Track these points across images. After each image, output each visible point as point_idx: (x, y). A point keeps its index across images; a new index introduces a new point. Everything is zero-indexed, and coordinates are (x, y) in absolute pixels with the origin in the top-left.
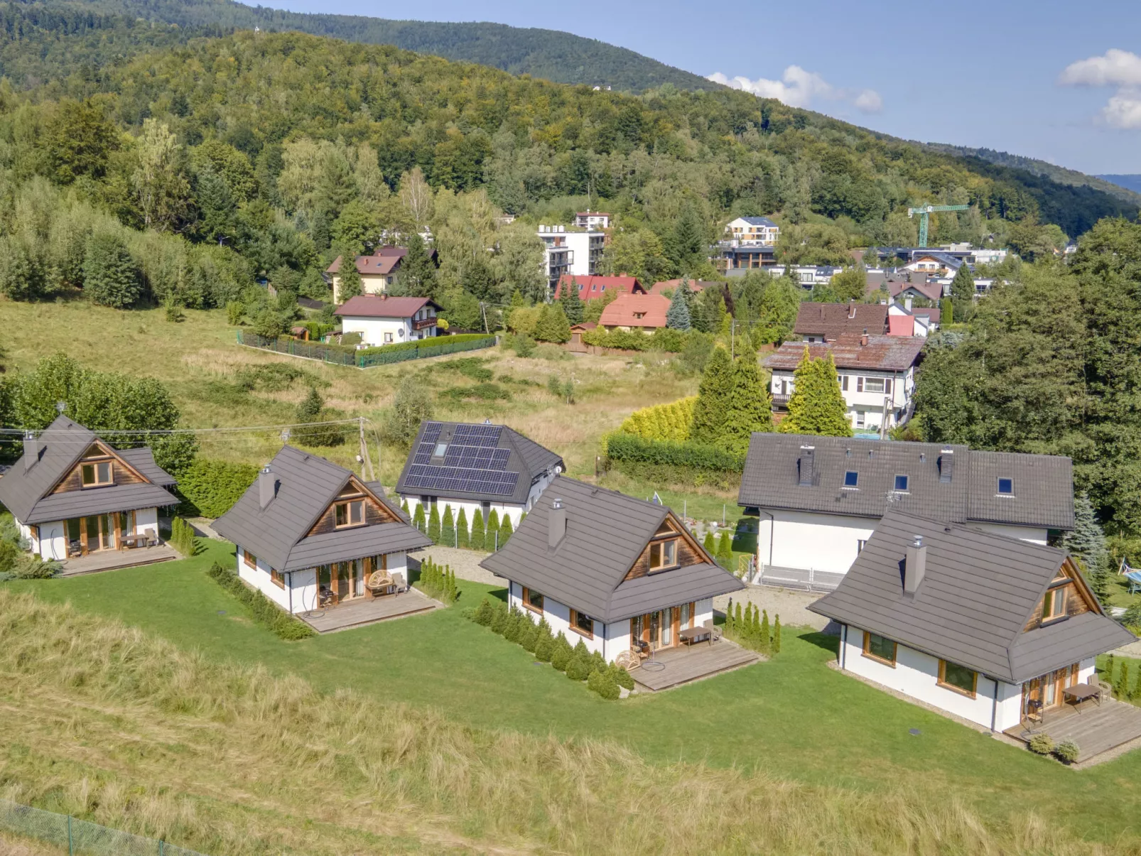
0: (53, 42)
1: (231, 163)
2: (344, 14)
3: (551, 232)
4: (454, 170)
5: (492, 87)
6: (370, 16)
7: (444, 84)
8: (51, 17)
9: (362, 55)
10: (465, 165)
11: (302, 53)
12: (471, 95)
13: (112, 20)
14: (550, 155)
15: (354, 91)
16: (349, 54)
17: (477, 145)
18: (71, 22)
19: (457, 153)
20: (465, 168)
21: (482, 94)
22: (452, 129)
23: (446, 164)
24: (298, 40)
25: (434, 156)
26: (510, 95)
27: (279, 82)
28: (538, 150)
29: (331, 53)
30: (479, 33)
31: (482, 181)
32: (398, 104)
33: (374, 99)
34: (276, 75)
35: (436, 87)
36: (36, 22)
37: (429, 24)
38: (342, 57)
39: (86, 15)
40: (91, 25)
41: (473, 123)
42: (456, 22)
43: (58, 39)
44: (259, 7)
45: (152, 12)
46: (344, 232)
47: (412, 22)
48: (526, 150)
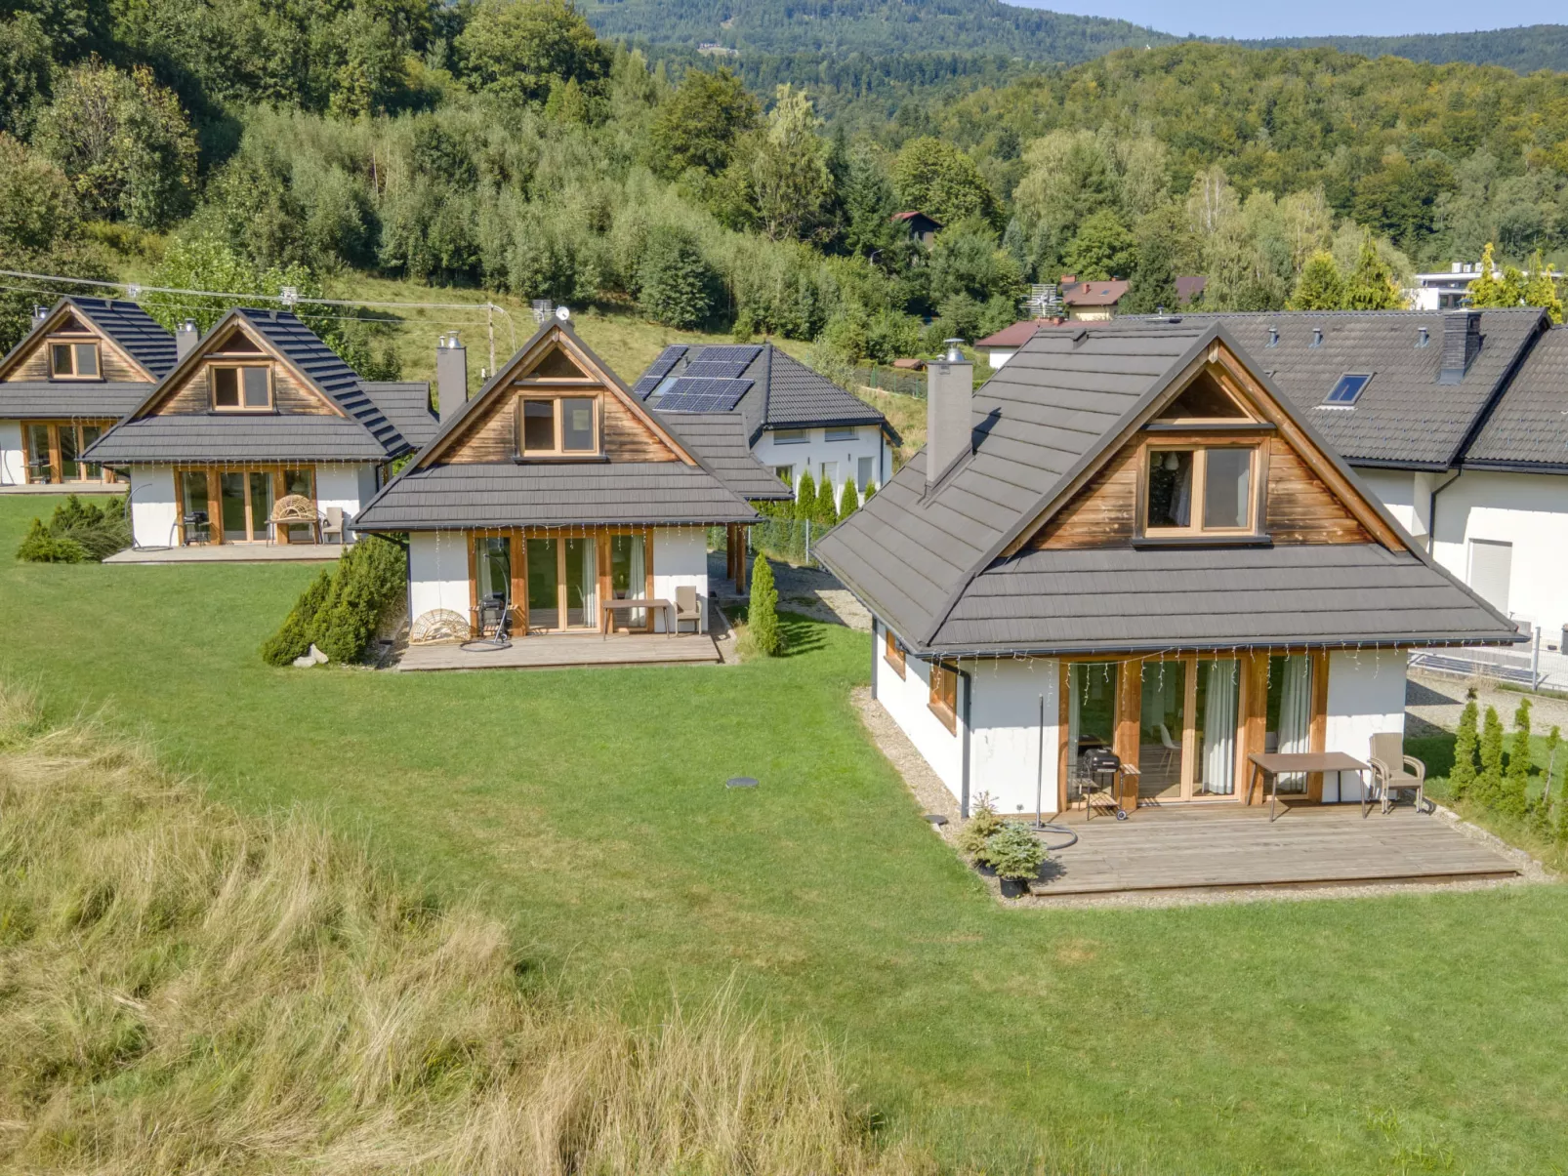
0: (904, 96)
1: (949, 168)
4: (1385, 213)
5: (1476, 91)
7: (1397, 93)
8: (907, 65)
9: (1279, 61)
10: (1404, 206)
11: (1189, 67)
12: (1441, 107)
13: (980, 63)
14: (1558, 187)
15: (1255, 113)
16: (1256, 63)
17: (1429, 176)
18: (930, 69)
19: (1396, 188)
20: (1405, 211)
21: (1457, 103)
22: (1393, 156)
23: (1373, 206)
24: (1189, 51)
25: (1354, 194)
26: (1504, 100)
27: (1147, 108)
28: (1535, 179)
29: (1233, 65)
31: (1431, 231)
32: (1318, 128)
33: (1284, 123)
34: (1147, 100)
35: (1383, 98)
36: (888, 74)
38: (1247, 69)
39: (949, 59)
40: (954, 71)
41: (1430, 145)
43: (911, 92)
46: (1080, 255)
48: (1514, 179)
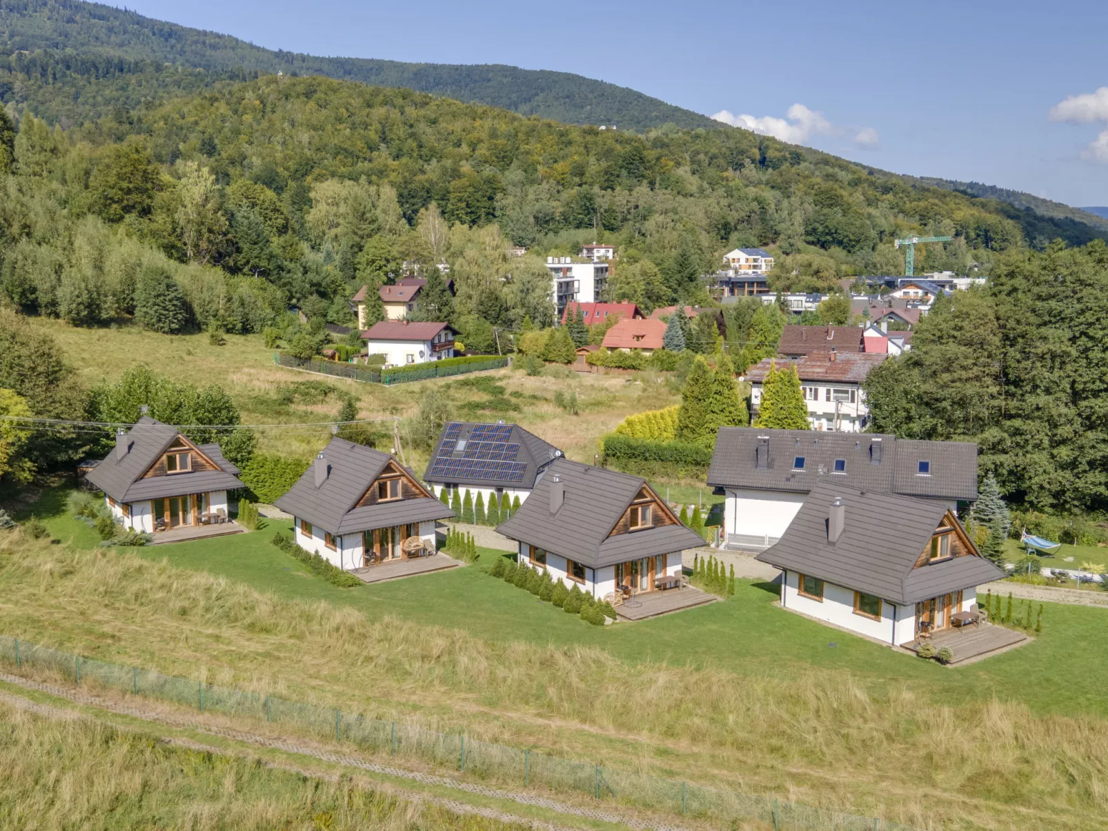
0: (84, 86)
1: (264, 201)
2: (361, 57)
3: (559, 263)
4: (468, 206)
5: (503, 127)
6: (387, 59)
7: (457, 126)
8: (83, 63)
9: (381, 98)
10: (478, 201)
11: (323, 96)
12: (484, 136)
13: (141, 65)
14: (558, 192)
15: (373, 132)
16: (368, 97)
17: (489, 182)
18: (102, 67)
19: (471, 189)
20: (479, 204)
21: (493, 134)
22: (466, 167)
23: (460, 200)
24: (319, 84)
25: (449, 192)
26: (520, 135)
27: (301, 124)
28: (547, 187)
29: (351, 96)
30: (491, 75)
31: (494, 216)
32: (415, 144)
33: (392, 139)
34: (299, 117)
35: (450, 128)
36: (68, 68)
37: (443, 66)
38: (361, 100)
39: (116, 61)
40: (121, 70)
41: (486, 162)
42: (469, 64)
43: (90, 83)
44: (280, 51)
45: (178, 57)
46: (368, 264)
47: (426, 64)
48: (536, 186)
